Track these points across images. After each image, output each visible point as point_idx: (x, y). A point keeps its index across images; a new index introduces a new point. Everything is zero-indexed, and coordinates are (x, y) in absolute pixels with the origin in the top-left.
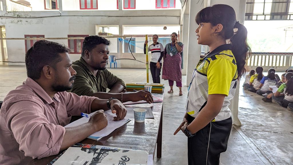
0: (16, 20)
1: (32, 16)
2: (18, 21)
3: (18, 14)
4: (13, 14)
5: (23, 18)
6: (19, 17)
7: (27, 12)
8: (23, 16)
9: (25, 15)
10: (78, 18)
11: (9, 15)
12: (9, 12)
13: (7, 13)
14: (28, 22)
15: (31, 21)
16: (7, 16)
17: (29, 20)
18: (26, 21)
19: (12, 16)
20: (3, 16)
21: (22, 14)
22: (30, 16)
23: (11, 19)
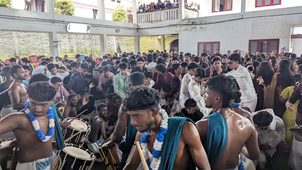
0: (190, 27)
2: (193, 28)
3: (192, 20)
4: (187, 22)
5: (197, 25)
7: (202, 18)
8: (198, 21)
9: (200, 21)
10: (265, 19)
11: (184, 23)
13: (182, 20)
14: (202, 28)
15: (206, 27)
16: (182, 24)
17: (204, 26)
18: (201, 28)
19: (186, 24)
20: (178, 24)
23: (184, 27)
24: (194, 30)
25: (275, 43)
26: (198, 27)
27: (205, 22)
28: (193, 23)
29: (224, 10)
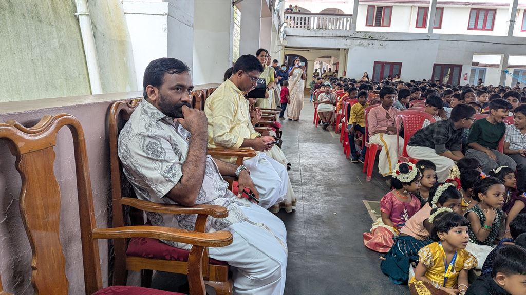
0: (366, 42)
1: (390, 38)
2: (369, 44)
3: (370, 35)
4: (363, 35)
5: (376, 41)
6: (371, 38)
7: (383, 33)
8: (377, 37)
9: (380, 36)
10: (452, 43)
11: (358, 36)
12: (358, 32)
13: (356, 32)
14: (382, 45)
15: (387, 44)
16: (355, 37)
17: (384, 43)
18: (380, 45)
19: (362, 37)
20: (349, 36)
21: (377, 35)
22: (387, 39)
23: (358, 41)
24: (371, 46)
25: (458, 68)
27: (386, 38)
29: (379, 26)
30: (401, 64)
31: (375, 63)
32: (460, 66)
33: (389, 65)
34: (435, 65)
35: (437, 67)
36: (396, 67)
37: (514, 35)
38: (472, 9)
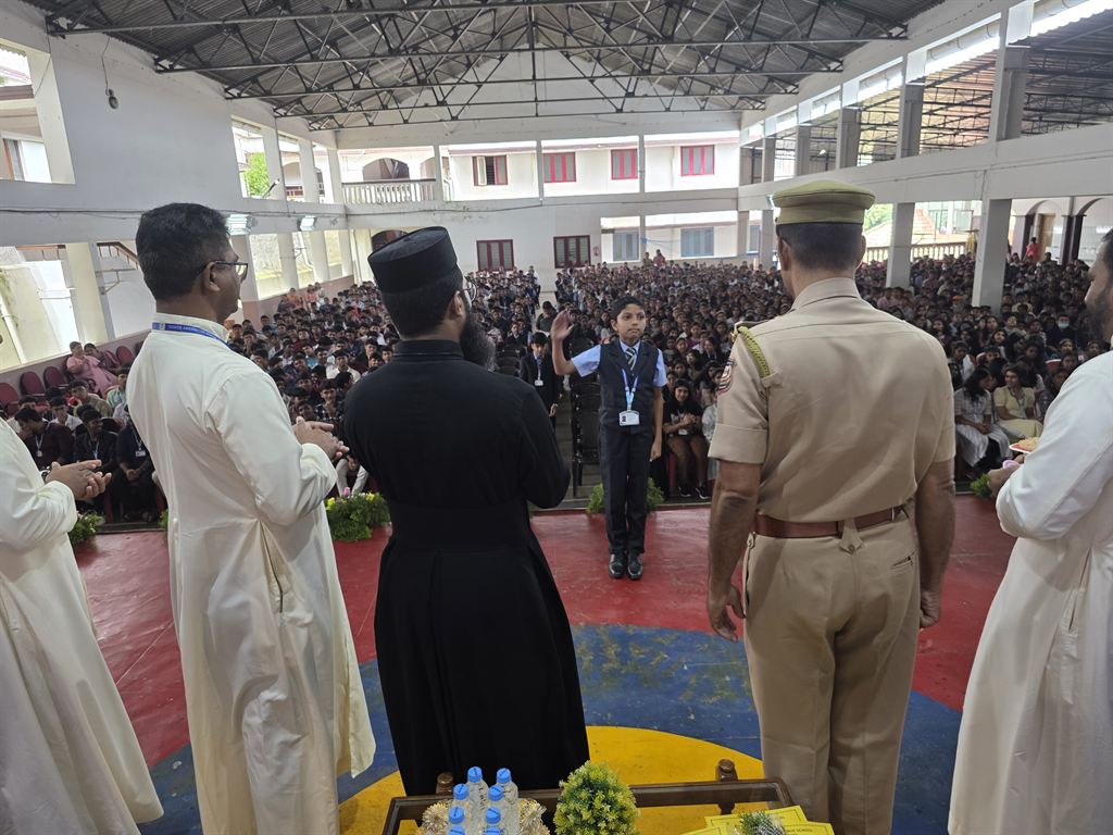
1: (491, 206)
3: (464, 205)
5: (474, 212)
9: (478, 206)
12: (447, 203)
15: (489, 216)
17: (485, 215)
18: (480, 217)
19: (453, 209)
20: (438, 209)
22: (487, 208)
23: (452, 214)
24: (468, 219)
25: (586, 240)
26: (474, 214)
28: (465, 209)
29: (494, 184)
30: (511, 241)
31: (478, 242)
32: (588, 237)
33: (497, 245)
34: (555, 238)
35: (558, 241)
36: (505, 245)
37: (646, 191)
38: (612, 151)
